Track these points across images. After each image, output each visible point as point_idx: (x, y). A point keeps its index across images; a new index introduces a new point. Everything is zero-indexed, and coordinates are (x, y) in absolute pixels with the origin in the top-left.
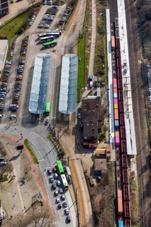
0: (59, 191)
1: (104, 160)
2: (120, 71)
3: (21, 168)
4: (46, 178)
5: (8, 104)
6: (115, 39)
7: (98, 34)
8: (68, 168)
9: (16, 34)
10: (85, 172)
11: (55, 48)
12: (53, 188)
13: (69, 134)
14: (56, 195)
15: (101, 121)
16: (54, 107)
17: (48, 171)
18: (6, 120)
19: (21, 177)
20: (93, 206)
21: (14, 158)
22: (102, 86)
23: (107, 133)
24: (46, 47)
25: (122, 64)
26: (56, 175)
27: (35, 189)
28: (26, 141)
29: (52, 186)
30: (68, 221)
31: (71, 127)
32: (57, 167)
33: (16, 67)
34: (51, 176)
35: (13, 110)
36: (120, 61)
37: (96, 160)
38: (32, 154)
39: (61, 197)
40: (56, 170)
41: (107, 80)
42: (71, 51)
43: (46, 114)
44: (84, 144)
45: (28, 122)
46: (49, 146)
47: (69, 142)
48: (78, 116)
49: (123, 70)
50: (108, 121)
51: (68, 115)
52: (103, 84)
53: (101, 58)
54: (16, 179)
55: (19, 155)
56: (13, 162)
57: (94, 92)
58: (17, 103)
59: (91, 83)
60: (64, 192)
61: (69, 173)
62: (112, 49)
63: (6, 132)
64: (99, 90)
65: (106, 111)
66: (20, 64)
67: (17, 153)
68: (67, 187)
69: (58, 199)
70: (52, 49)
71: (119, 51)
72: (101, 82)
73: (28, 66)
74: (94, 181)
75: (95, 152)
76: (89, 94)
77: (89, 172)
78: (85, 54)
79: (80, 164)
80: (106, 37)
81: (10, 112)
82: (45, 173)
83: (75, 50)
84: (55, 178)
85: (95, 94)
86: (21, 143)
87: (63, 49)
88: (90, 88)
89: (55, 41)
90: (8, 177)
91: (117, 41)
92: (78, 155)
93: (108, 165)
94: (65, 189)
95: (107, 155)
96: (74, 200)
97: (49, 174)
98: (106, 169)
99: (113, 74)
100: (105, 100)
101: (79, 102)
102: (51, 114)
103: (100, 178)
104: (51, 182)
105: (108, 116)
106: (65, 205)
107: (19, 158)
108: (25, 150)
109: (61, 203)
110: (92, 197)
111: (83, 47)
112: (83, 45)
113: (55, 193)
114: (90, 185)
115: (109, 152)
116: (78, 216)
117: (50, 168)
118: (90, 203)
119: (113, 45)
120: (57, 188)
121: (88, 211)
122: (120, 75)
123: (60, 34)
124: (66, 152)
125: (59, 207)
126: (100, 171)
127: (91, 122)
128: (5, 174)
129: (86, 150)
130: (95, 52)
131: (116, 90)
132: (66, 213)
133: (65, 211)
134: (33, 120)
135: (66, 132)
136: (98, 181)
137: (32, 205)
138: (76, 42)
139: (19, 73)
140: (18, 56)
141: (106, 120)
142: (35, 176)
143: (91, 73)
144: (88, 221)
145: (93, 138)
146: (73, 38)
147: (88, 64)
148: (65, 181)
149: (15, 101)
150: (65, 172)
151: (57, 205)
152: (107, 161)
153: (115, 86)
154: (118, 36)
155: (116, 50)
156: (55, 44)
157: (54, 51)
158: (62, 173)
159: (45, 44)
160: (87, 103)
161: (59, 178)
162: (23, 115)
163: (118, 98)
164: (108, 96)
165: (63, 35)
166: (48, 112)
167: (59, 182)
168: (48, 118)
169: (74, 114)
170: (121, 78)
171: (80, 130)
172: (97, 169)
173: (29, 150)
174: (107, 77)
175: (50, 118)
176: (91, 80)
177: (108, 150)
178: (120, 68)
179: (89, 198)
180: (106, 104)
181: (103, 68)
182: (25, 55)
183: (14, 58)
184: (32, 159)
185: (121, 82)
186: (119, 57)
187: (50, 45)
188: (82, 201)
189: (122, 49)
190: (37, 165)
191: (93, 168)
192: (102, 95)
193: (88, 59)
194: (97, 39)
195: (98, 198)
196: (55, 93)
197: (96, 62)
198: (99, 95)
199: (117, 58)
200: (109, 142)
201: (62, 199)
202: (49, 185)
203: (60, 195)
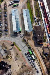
1: (47, 49)
3: (14, 53)
4: (25, 57)
5: (4, 29)
6: (42, 3)
7: (34, 1)
8: (33, 52)
9: (1, 1)
10: (40, 54)
12: (29, 60)
13: (31, 40)
14: (30, 63)
15: (43, 34)
16: (23, 29)
17: (26, 54)
18: (4, 35)
19: (15, 56)
20: (46, 66)
22: (40, 21)
23: (46, 39)
24: (14, 6)
25: (47, 12)
26: (29, 55)
27: (21, 61)
28: (14, 43)
29: (29, 59)
30: (38, 72)
31: (31, 37)
32: (29, 52)
33: (4, 14)
34: (27, 56)
35: (6, 31)
36: (46, 11)
37: (44, 49)
38: (18, 47)
39: (33, 64)
40: (29, 53)
41: (42, 19)
42: (25, 8)
43: (20, 32)
44: (38, 43)
45: (13, 36)
46: (24, 44)
47: (31, 43)
48: (33, 33)
49: (47, 15)
50: (46, 34)
51: (29, 32)
52: (41, 20)
53: (38, 10)
54: (13, 57)
55: (12, 48)
57: (37, 23)
58: (7, 28)
59: (36, 20)
60: (34, 61)
62: (42, 7)
63: (5, 40)
65: (44, 30)
66: (5, 13)
68: (35, 59)
69: (32, 64)
70: (17, 7)
71: (45, 7)
72: (40, 19)
74: (45, 57)
75: (43, 46)
76: (36, 24)
77: (42, 54)
78: (31, 8)
79: (38, 51)
80: (38, 2)
81: (5, 32)
82: (24, 55)
83: (26, 7)
85: (38, 24)
86: (12, 43)
87: (21, 7)
88: (35, 22)
89: (17, 4)
90: (10, 56)
92: (36, 48)
93: (49, 51)
94: (34, 60)
95: (48, 47)
96: (38, 64)
97: (26, 55)
98: (49, 52)
99: (44, 17)
100: (42, 26)
101: (32, 27)
102: (22, 32)
103: (47, 56)
104: (27, 58)
105: (45, 33)
106: (35, 67)
107: (13, 49)
109: (33, 66)
110: (45, 63)
111: (29, 6)
112: (29, 5)
113: (30, 62)
114: (43, 59)
115: (49, 46)
116: (41, 70)
118: (45, 65)
119: (42, 5)
120: (31, 60)
121: (45, 69)
124: (31, 46)
126: (46, 53)
127: (40, 35)
129: (39, 46)
130: (35, 8)
131: (46, 22)
132: (36, 69)
133: (36, 68)
134: (15, 34)
135: (29, 39)
136: (46, 57)
137: (22, 67)
138: (26, 4)
139: (5, 16)
140: (4, 10)
141: (45, 34)
142: (21, 56)
143: (35, 16)
144: (45, 72)
146: (24, 3)
147: (33, 13)
148: (33, 57)
150: (33, 54)
151: (32, 67)
152: (49, 49)
153: (46, 21)
154: (43, 2)
155: (43, 7)
156: (18, 5)
157: (18, 8)
158: (32, 54)
159: (14, 5)
160: (36, 27)
161: (31, 56)
162: (11, 33)
163: (48, 25)
164: (43, 25)
165: (20, 1)
166: (21, 32)
167: (31, 58)
168: (21, 34)
169: (31, 32)
170: (47, 18)
171: (35, 38)
172: (45, 52)
173: (16, 46)
174: (42, 18)
175: (22, 34)
176: (35, 19)
177: (48, 45)
179: (44, 63)
180: (43, 28)
181: (39, 14)
182: (6, 9)
183: (2, 11)
184: (18, 50)
185: (48, 19)
186: (45, 10)
187: (16, 5)
188: (42, 65)
190: (20, 52)
191: (43, 52)
192: (41, 24)
193: (33, 11)
194: (34, 3)
195: (48, 63)
196: (22, 24)
197: (36, 12)
198: (40, 24)
200: (48, 42)
201: (34, 64)
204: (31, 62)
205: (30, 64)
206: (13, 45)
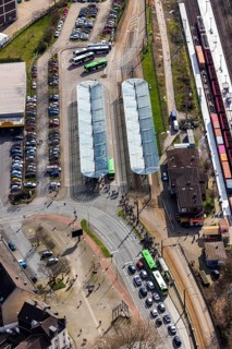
0: (153, 298)
1: (220, 244)
2: (221, 100)
3: (84, 266)
4: (129, 280)
5: (43, 165)
6: (204, 51)
7: (173, 45)
8: (162, 261)
9: (35, 52)
10: (191, 266)
11: (104, 72)
12: (143, 294)
13: (153, 207)
14: (148, 305)
15: (203, 182)
16: (121, 165)
17: (130, 268)
18: (43, 193)
19: (86, 279)
20: (213, 317)
21: (70, 251)
22: (195, 127)
23: (216, 200)
24: (90, 71)
25: (221, 89)
26: (145, 273)
27: (112, 297)
28: (84, 223)
29: (141, 291)
30: (177, 343)
31: (155, 196)
32: (143, 260)
33: (46, 106)
34: (137, 276)
35: (54, 175)
36: (217, 85)
37: (207, 244)
38: (98, 242)
39: (159, 308)
40: (143, 265)
41: (202, 117)
42: (132, 74)
43: (110, 177)
44: (183, 220)
45: (82, 193)
46: (123, 228)
47: (155, 220)
48: (163, 177)
49: (224, 99)
50: (215, 182)
51: (146, 177)
52: (195, 123)
53: (184, 82)
54: (79, 284)
55: (76, 247)
56: (67, 257)
57: (182, 137)
58: (58, 164)
59: (176, 123)
60: (163, 298)
61: (166, 268)
62: (201, 68)
63: (49, 211)
64: (190, 133)
65: (208, 166)
66: (52, 100)
67: (73, 242)
68: (166, 290)
69: (155, 311)
70: (101, 73)
71: (213, 69)
72: (191, 121)
73: (65, 102)
74: (208, 279)
75: (201, 233)
76: (174, 141)
77: (197, 266)
78: (156, 77)
79: (180, 253)
80: (187, 49)
81: (48, 179)
82: (125, 272)
83: (139, 71)
84: (143, 278)
85: (186, 140)
86: (77, 225)
87: (119, 72)
88: (174, 131)
89: (102, 60)
90: (64, 282)
91: (207, 54)
92: (174, 240)
93: (227, 251)
94: (163, 294)
95: (223, 235)
96: (181, 311)
97: (131, 272)
98: (225, 257)
99: (210, 108)
100: (203, 149)
101: (160, 155)
102: (118, 177)
103: (217, 272)
104: (137, 284)
105: (213, 175)
106: (167, 320)
107: (77, 251)
108: (86, 238)
109: (160, 317)
110: (209, 304)
111: (151, 67)
112: (150, 63)
113: (147, 302)
114: (202, 285)
115: (225, 231)
116: (192, 334)
117: (133, 263)
118: (207, 313)
119: (202, 60)
120: (150, 294)
121: (207, 327)
122: (222, 106)
123: (110, 48)
124: (153, 235)
125: (159, 323)
126: (216, 262)
127: (188, 185)
128: (60, 277)
129: (186, 231)
130: (173, 74)
131: (218, 132)
132: (171, 332)
133: (169, 329)
134: (90, 188)
135: (147, 203)
136: (215, 277)
137: (113, 323)
138: (137, 60)
139: (52, 114)
140: (46, 89)
141: (211, 179)
142: (110, 277)
143: (171, 107)
144: (209, 342)
145: (195, 209)
146: (132, 54)
147: (165, 94)
148: (161, 281)
149: (54, 159)
150: (159, 267)
151: (154, 321)
152: (225, 246)
153: (217, 125)
154: (207, 45)
155: (208, 68)
156: (104, 65)
157: (104, 76)
158: (154, 269)
159: (88, 65)
160: (175, 156)
161: (150, 277)
162: (72, 181)
163: (225, 144)
164: (207, 142)
165: (113, 49)
166: (113, 175)
167: (151, 284)
168: (113, 184)
169: (155, 175)
170: (223, 112)
171: (170, 199)
172: (210, 258)
173: (92, 236)
174: (200, 113)
175: (116, 184)
176: (174, 118)
177: (223, 227)
178: (219, 96)
179: (204, 306)
180: (207, 155)
181: (191, 99)
182: (56, 85)
183: (39, 91)
184: (99, 251)
185: (225, 117)
186: (215, 79)
187: (96, 66)
188: (194, 311)
189: (217, 66)
190: (109, 259)
191: (203, 257)
192: (196, 141)
193: (164, 85)
194: (172, 53)
195: (220, 304)
196: (118, 144)
197: (176, 89)
198: (192, 141)
199: (211, 80)
200: (222, 216)
201: (161, 310)
202: (135, 291)
203: (156, 305)
204: (150, 300)
205: (149, 310)
206: (77, 234)
